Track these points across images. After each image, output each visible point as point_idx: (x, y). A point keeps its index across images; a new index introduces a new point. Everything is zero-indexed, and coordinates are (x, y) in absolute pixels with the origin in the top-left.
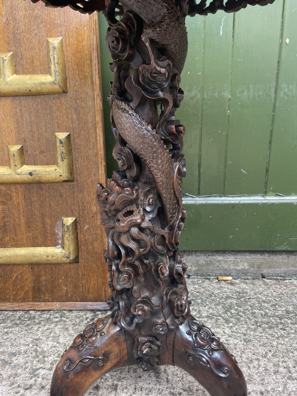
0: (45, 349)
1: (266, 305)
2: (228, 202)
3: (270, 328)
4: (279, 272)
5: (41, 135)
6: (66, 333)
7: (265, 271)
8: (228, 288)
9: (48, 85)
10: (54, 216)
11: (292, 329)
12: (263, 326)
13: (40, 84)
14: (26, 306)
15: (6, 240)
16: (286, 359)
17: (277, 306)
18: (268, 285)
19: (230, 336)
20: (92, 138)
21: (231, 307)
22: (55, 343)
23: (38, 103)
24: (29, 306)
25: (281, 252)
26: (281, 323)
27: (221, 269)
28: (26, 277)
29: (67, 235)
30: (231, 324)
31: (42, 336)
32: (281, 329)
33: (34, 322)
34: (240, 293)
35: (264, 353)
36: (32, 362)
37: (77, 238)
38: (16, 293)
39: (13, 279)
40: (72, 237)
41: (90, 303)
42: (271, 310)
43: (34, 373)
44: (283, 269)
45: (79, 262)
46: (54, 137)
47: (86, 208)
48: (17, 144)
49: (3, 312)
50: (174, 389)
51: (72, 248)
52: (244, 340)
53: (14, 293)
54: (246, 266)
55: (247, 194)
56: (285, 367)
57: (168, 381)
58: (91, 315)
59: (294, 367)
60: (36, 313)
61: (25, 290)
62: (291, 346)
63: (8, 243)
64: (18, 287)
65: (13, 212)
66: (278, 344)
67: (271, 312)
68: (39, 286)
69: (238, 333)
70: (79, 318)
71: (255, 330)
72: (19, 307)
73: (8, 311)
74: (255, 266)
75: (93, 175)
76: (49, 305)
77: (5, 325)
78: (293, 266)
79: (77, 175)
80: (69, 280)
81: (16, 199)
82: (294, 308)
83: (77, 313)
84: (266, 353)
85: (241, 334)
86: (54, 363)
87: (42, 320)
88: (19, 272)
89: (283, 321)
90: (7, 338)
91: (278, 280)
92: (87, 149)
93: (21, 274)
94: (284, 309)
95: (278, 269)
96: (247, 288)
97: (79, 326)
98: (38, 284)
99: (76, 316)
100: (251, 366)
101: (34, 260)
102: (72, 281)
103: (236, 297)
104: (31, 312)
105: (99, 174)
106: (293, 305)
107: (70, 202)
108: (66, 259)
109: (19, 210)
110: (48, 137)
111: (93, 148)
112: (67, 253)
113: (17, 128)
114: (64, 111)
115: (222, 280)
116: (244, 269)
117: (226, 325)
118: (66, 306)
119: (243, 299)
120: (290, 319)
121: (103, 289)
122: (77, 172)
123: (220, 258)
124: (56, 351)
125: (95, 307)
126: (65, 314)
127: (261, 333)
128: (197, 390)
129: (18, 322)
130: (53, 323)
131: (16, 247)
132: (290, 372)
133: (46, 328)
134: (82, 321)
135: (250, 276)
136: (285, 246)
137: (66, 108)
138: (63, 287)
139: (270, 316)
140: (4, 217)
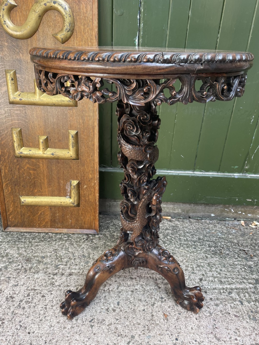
0: (62, 255)
1: (188, 234)
2: (172, 174)
3: (188, 247)
4: (199, 215)
5: (60, 131)
6: (72, 247)
7: (191, 214)
8: (168, 224)
9: (66, 102)
10: (65, 179)
11: (199, 248)
12: (184, 246)
13: (61, 101)
14: (46, 230)
15: (35, 191)
16: (193, 264)
17: (194, 235)
18: (192, 222)
20: (91, 135)
21: (168, 234)
22: (67, 252)
23: (59, 111)
24: (48, 230)
25: (201, 204)
26: (194, 245)
27: (165, 212)
28: (47, 213)
29: (73, 191)
30: (166, 245)
31: (59, 248)
32: (193, 248)
33: (52, 239)
34: (174, 227)
35: (182, 260)
36: (55, 262)
37: (79, 193)
38: (40, 223)
39: (39, 214)
40: (76, 192)
41: (85, 230)
42: (190, 238)
43: (57, 267)
44: (201, 214)
45: (79, 206)
46: (68, 133)
47: (86, 175)
48: (44, 135)
49: (32, 233)
50: (132, 276)
51: (76, 199)
53: (39, 222)
54: (180, 211)
55: (183, 169)
56: (191, 268)
57: (129, 272)
58: (86, 237)
59: (196, 268)
60: (53, 234)
61: (46, 221)
62: (197, 257)
63: (36, 194)
64: (42, 219)
65: (40, 175)
66: (190, 256)
67: (190, 239)
68: (54, 219)
69: (170, 249)
70: (79, 238)
71: (179, 248)
72: (42, 230)
73: (35, 232)
74: (185, 211)
75: (91, 157)
76: (60, 230)
77: (35, 241)
78: (207, 212)
79: (81, 156)
80: (73, 216)
81: (42, 168)
82: (203, 237)
83: (78, 235)
84: (183, 260)
85: (171, 249)
86: (67, 262)
87: (57, 239)
88: (42, 211)
89: (195, 244)
90: (38, 249)
91: (198, 219)
92: (88, 141)
93: (44, 212)
94: (198, 237)
95: (198, 214)
96: (179, 224)
97: (80, 242)
98: (54, 218)
99: (77, 237)
101: (53, 204)
102: (75, 217)
103: (172, 229)
104: (50, 234)
105: (94, 157)
106: (203, 235)
107: (76, 171)
108: (72, 204)
109: (44, 175)
110: (64, 132)
111: (92, 141)
112: (73, 201)
113: (45, 125)
114: (75, 118)
115: (165, 219)
116: (179, 213)
117: (163, 245)
118: (71, 231)
119: (175, 230)
120: (200, 243)
121: (94, 222)
122: (81, 154)
123: (165, 205)
124: (68, 256)
125: (88, 232)
126: (70, 235)
127: (182, 250)
128: (144, 277)
129: (43, 239)
130: (64, 240)
131: (41, 196)
132: (193, 270)
133: (60, 243)
134: (81, 240)
135: (182, 217)
136: (203, 201)
137: (76, 116)
138: (69, 220)
139: (189, 241)
140: (34, 178)
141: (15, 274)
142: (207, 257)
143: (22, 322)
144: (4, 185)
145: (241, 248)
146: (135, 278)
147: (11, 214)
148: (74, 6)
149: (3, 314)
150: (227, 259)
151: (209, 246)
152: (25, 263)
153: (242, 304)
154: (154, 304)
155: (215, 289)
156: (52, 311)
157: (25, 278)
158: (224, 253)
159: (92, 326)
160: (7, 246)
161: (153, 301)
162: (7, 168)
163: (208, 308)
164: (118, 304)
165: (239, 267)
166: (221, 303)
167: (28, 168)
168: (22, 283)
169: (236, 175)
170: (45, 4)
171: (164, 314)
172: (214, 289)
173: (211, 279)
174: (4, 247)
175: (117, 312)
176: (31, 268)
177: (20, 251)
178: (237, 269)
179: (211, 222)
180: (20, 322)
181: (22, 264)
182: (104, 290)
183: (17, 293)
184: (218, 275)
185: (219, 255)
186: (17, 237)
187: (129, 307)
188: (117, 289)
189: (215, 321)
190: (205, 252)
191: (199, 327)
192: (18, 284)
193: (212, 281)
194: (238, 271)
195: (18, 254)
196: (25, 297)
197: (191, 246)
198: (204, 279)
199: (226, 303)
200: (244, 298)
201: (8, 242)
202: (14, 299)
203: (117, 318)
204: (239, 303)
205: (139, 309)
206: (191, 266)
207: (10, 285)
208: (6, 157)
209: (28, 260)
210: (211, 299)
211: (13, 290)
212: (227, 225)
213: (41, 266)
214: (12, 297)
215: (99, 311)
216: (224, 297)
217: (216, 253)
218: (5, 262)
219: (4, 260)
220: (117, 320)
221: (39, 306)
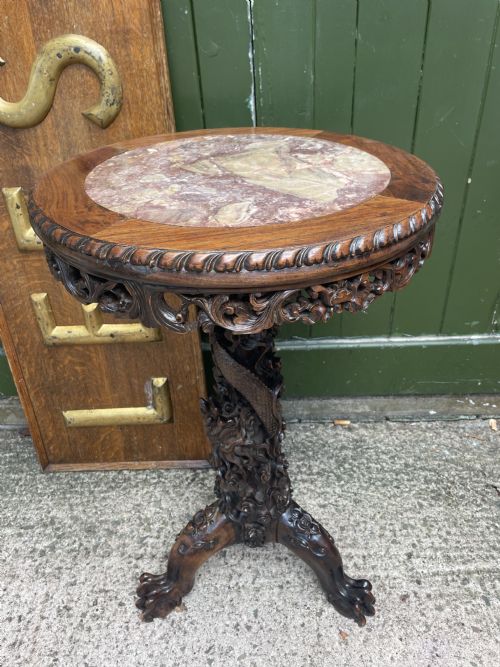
0: (149, 516)
1: (384, 457)
3: (384, 485)
4: (406, 414)
6: (167, 497)
7: (389, 414)
8: (344, 436)
10: (142, 376)
11: (407, 487)
12: (377, 483)
14: (118, 465)
15: (89, 401)
16: (394, 521)
17: (396, 459)
18: (391, 429)
19: (340, 497)
21: (345, 460)
22: (158, 509)
24: (121, 466)
25: (408, 395)
26: (397, 480)
27: (338, 413)
28: (115, 437)
29: (158, 398)
30: (342, 482)
31: (143, 501)
32: (395, 487)
33: (131, 484)
34: (358, 442)
35: (373, 515)
36: (138, 530)
37: (170, 399)
38: (106, 454)
39: (101, 440)
40: (165, 398)
41: (189, 461)
42: (388, 464)
43: (142, 542)
44: (410, 411)
45: (173, 423)
47: (178, 367)
50: (280, 554)
51: (166, 410)
52: (355, 501)
53: (103, 454)
54: (367, 409)
56: (391, 531)
58: (191, 474)
59: (401, 530)
60: (130, 473)
61: (115, 450)
62: (402, 506)
63: (92, 405)
64: (107, 448)
65: (94, 372)
66: (389, 504)
67: (388, 466)
68: (130, 446)
69: (349, 492)
70: (178, 478)
71: (367, 489)
72: (110, 467)
73: (97, 471)
74: (378, 409)
76: (143, 465)
77: (100, 489)
78: (421, 408)
79: (165, 333)
80: (164, 439)
81: (97, 360)
82: (415, 460)
83: (176, 472)
84: (375, 515)
85: (352, 493)
86: (160, 530)
87: (138, 482)
88: (107, 433)
89: (399, 477)
90: (106, 505)
91: (403, 422)
93: (109, 435)
94: (403, 462)
95: (404, 411)
96: (367, 434)
97: (180, 488)
98: (129, 444)
99: (175, 476)
100: (357, 529)
101: (123, 422)
102: (168, 441)
103: (352, 447)
104: (125, 472)
106: (415, 457)
107: (159, 361)
108: (159, 421)
109: (101, 371)
112: (161, 414)
115: (339, 425)
116: (365, 412)
117: (337, 484)
118: (162, 465)
119: (359, 450)
120: (408, 474)
123: (337, 401)
124: (160, 518)
125: (194, 466)
126: (162, 473)
127: (373, 492)
129: (113, 485)
130: (151, 485)
131: (101, 408)
132: (395, 535)
133: (144, 491)
134: (183, 482)
135: (372, 418)
136: (412, 390)
138: (158, 446)
139: (386, 471)
140: (84, 379)
141: (69, 560)
142: (421, 506)
143: (89, 657)
144: (32, 394)
145: (490, 482)
146: (286, 559)
147: (51, 442)
148: (117, 51)
149: (56, 643)
150: (461, 508)
151: (427, 481)
152: (86, 537)
153: (488, 602)
154: (322, 611)
155: (437, 574)
156: (139, 633)
157: (88, 567)
158: (456, 495)
159: (210, 661)
160: (50, 504)
161: (319, 606)
162: (33, 364)
163: (423, 615)
164: (256, 616)
165: (484, 524)
166: (448, 603)
167: (70, 361)
168: (82, 579)
169: (476, 339)
170: (59, 55)
171: (341, 632)
172: (434, 574)
173: (429, 553)
174: (45, 507)
175: (253, 630)
176: (96, 547)
177: (75, 513)
178: (480, 529)
179: (429, 425)
180: (85, 657)
181: (80, 539)
182: (229, 588)
183: (75, 599)
184: (443, 545)
185: (446, 499)
186: (68, 483)
187: (275, 620)
188: (253, 583)
189: (435, 641)
190: (419, 495)
191: (405, 656)
192: (75, 581)
193: (431, 557)
194: (482, 532)
195: (72, 518)
196: (89, 606)
197: (391, 482)
198: (415, 554)
199: (458, 603)
200: (492, 591)
201: (53, 494)
202: (71, 612)
203: (254, 643)
204: (483, 602)
205: (294, 623)
206: (391, 528)
207: (63, 583)
208: (28, 346)
209: (90, 530)
210: (429, 596)
211: (69, 594)
212: (462, 430)
213: (114, 542)
214: (68, 609)
215: (221, 631)
216: (452, 591)
217: (440, 495)
218: (49, 537)
219: (47, 532)
220: (255, 646)
221: (116, 625)
